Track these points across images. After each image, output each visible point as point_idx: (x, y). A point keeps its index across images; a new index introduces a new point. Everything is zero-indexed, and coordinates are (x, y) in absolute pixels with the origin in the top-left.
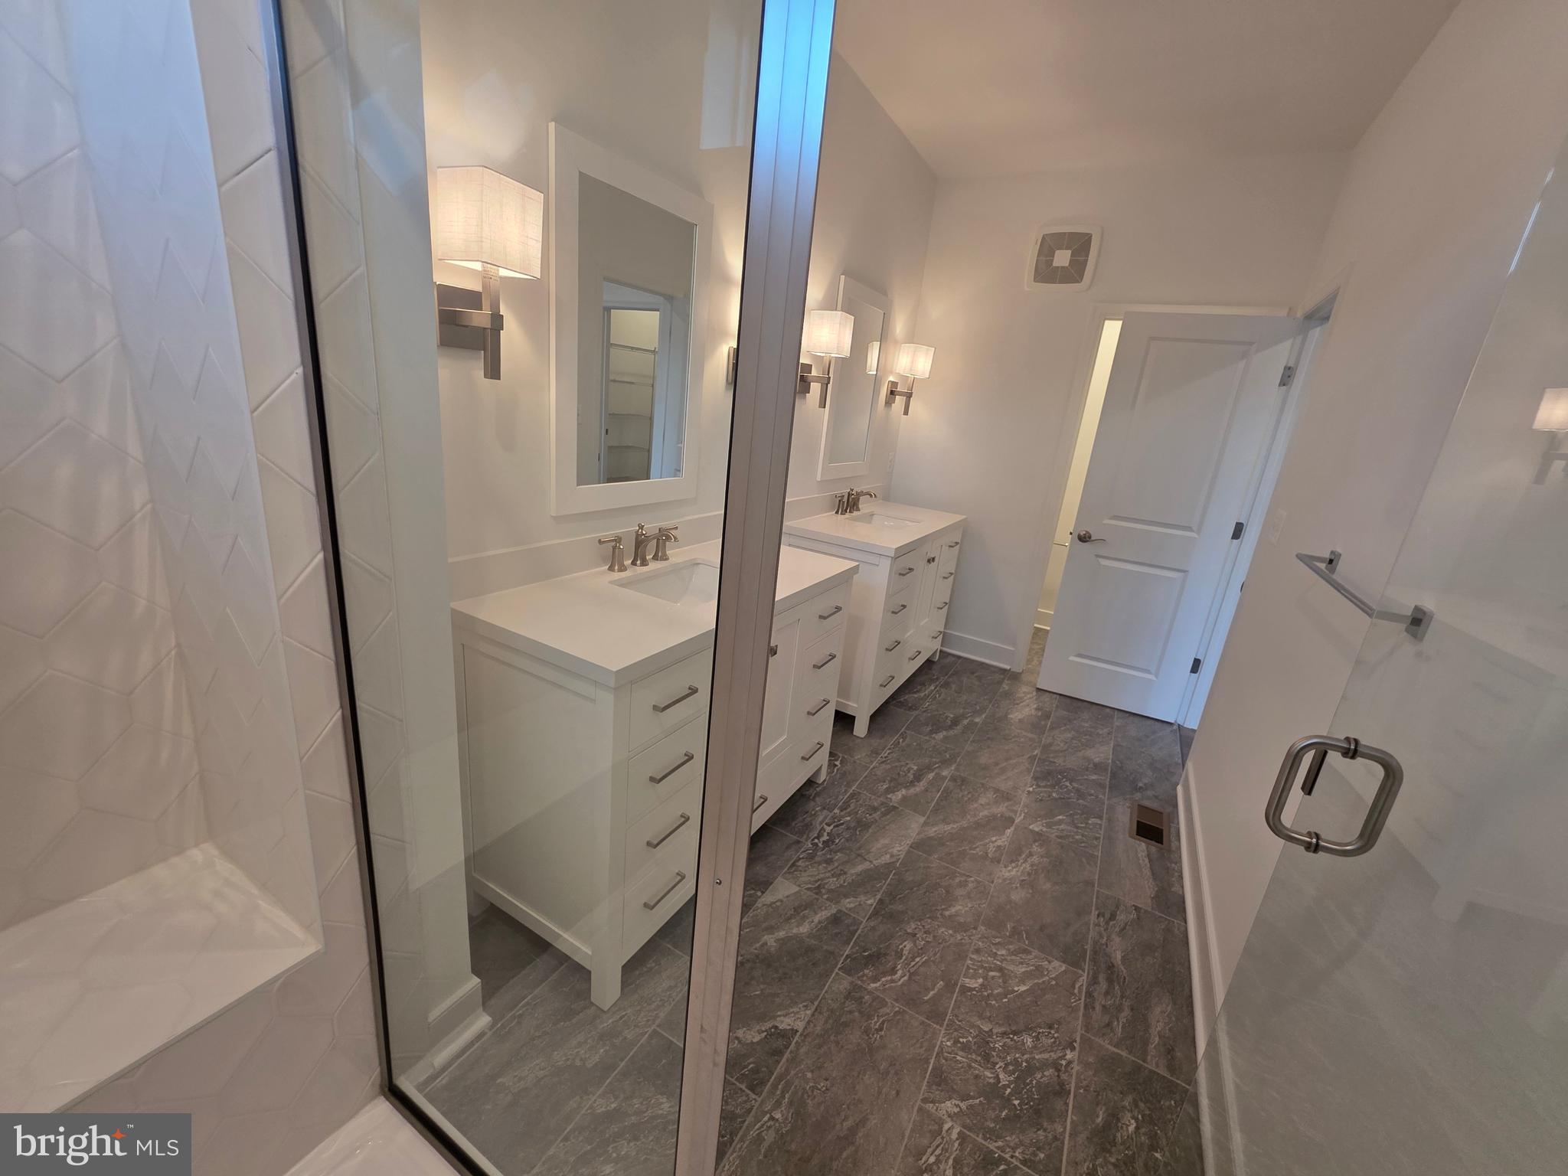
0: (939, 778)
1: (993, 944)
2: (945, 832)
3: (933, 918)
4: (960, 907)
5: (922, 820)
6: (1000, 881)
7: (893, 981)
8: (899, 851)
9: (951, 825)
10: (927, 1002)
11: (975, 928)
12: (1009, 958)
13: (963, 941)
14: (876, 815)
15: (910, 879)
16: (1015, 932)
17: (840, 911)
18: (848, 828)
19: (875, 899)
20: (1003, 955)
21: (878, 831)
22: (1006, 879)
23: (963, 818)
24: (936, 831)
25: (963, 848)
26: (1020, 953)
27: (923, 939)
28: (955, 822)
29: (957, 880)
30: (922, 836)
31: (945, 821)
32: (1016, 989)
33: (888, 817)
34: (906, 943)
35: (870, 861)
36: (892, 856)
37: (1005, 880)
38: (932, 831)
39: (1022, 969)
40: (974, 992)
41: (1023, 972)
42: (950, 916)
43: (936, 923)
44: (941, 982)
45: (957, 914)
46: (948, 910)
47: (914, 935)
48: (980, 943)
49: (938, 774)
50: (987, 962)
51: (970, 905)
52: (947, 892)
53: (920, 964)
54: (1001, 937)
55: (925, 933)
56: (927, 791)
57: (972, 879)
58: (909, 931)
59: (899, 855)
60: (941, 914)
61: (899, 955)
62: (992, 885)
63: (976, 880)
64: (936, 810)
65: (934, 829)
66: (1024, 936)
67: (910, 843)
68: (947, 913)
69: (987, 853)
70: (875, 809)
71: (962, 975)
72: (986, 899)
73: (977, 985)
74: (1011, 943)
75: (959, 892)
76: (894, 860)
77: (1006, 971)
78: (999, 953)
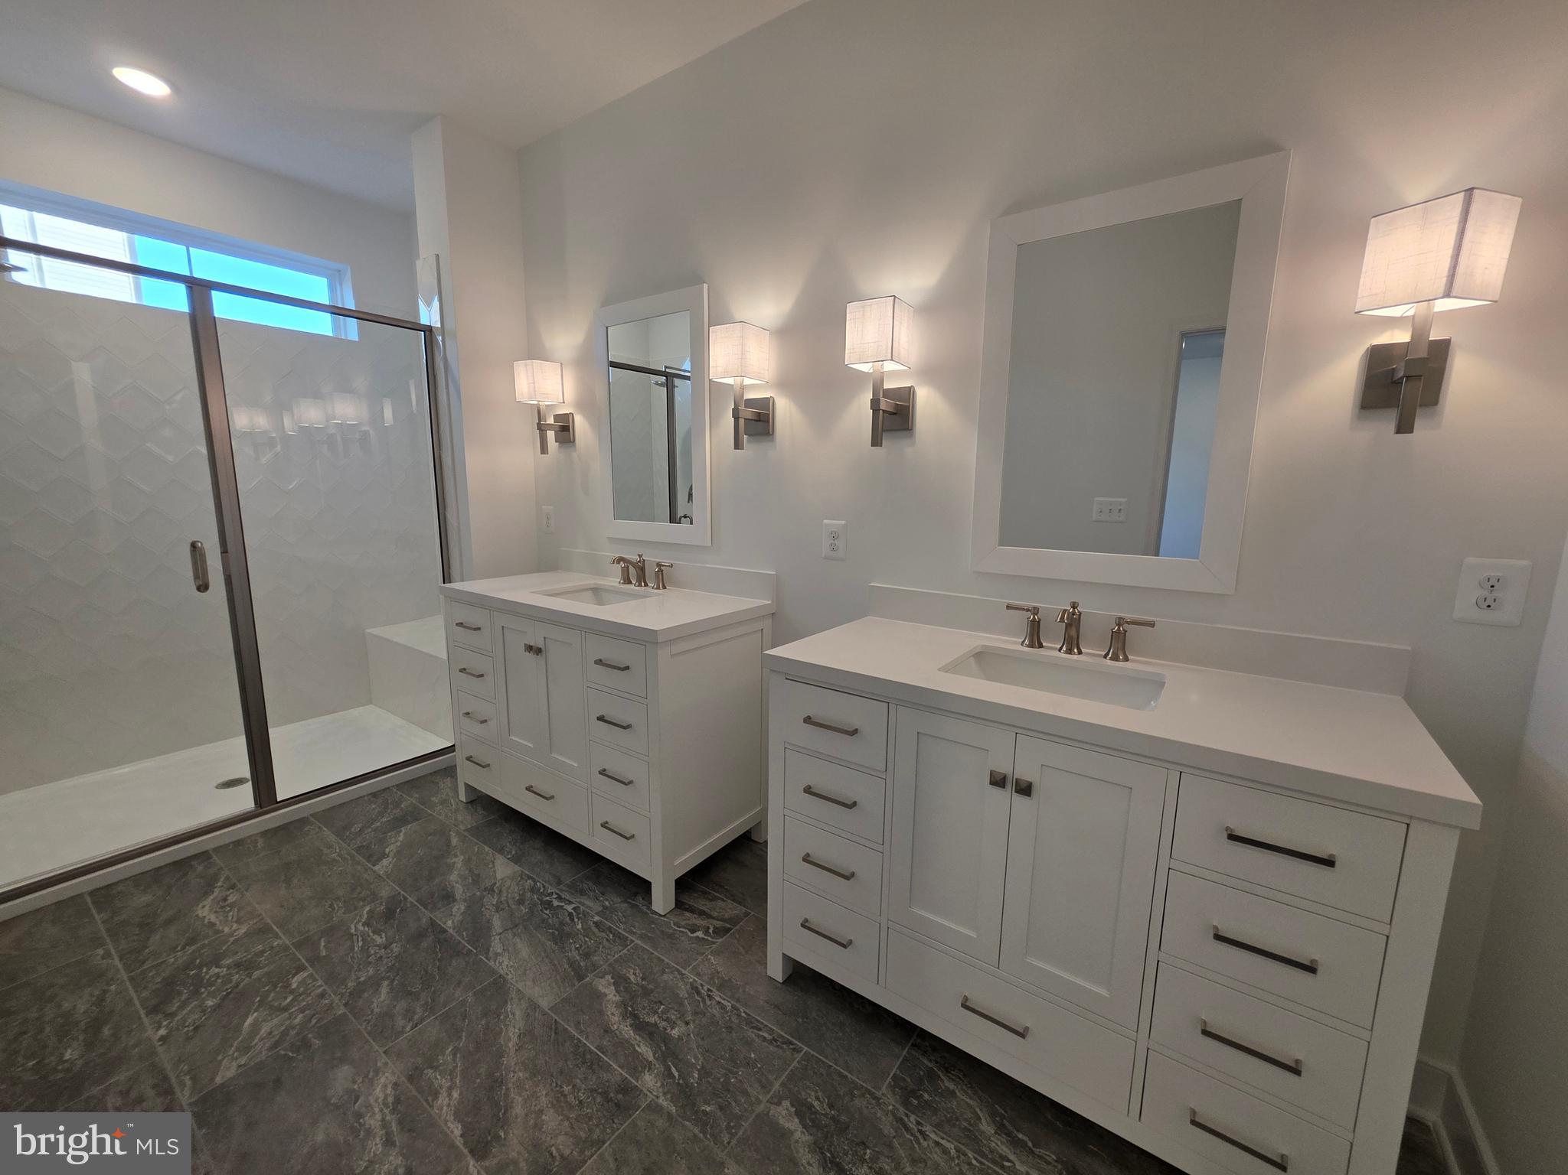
0: (638, 1065)
1: (314, 1015)
2: (506, 1026)
3: (390, 969)
4: (383, 997)
5: (544, 1004)
6: (379, 1064)
7: (359, 921)
8: (501, 964)
9: (515, 1039)
10: (320, 939)
11: (346, 1005)
12: (289, 1022)
13: (343, 987)
14: (575, 955)
15: (454, 963)
16: (305, 1044)
17: (455, 900)
18: (562, 923)
19: (450, 928)
20: (296, 1018)
21: (545, 950)
22: (377, 1075)
23: (523, 1063)
24: (513, 1014)
25: (464, 1038)
26: (280, 1038)
27: (376, 953)
28: (519, 1048)
29: (419, 1011)
30: (514, 994)
31: (527, 1034)
32: (256, 1014)
33: (566, 966)
34: (384, 939)
35: (501, 934)
36: (497, 954)
37: (377, 1072)
38: (516, 1011)
39: (263, 1032)
40: (290, 976)
41: (260, 1030)
42: (379, 985)
43: (382, 969)
44: (324, 954)
45: (377, 991)
46: (388, 985)
47: (385, 948)
48: (327, 1001)
49: (649, 1066)
50: (303, 1000)
51: (376, 1010)
52: (410, 993)
53: (355, 944)
54: (313, 1026)
55: (381, 957)
56: (606, 1031)
57: (408, 1029)
58: (394, 945)
59: (495, 962)
60: (388, 978)
61: (377, 932)
62: (381, 1050)
63: (402, 1032)
64: (556, 1029)
65: (518, 1013)
66: (290, 1054)
67: (509, 977)
68: (385, 983)
69: (435, 1068)
70: (587, 955)
71: (314, 973)
72: (369, 1033)
73: (294, 981)
74: (297, 1034)
75: (401, 1006)
76: (491, 954)
77: (278, 1013)
78: (301, 1015)
